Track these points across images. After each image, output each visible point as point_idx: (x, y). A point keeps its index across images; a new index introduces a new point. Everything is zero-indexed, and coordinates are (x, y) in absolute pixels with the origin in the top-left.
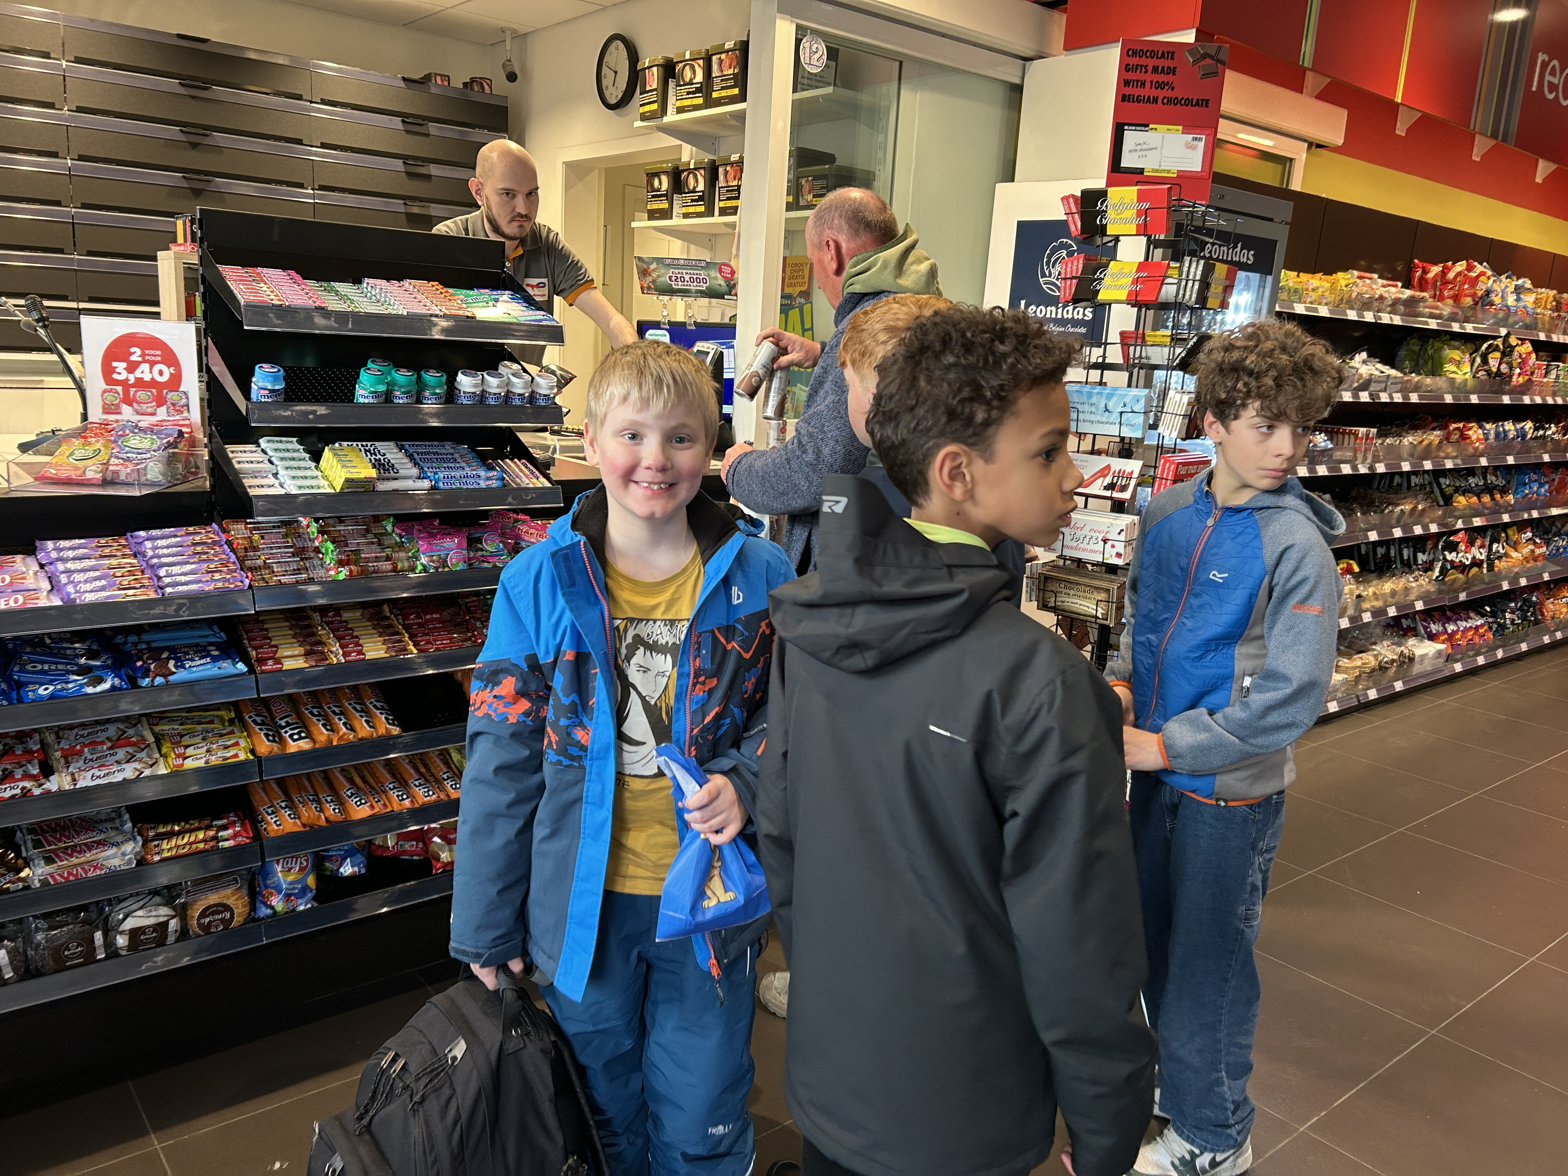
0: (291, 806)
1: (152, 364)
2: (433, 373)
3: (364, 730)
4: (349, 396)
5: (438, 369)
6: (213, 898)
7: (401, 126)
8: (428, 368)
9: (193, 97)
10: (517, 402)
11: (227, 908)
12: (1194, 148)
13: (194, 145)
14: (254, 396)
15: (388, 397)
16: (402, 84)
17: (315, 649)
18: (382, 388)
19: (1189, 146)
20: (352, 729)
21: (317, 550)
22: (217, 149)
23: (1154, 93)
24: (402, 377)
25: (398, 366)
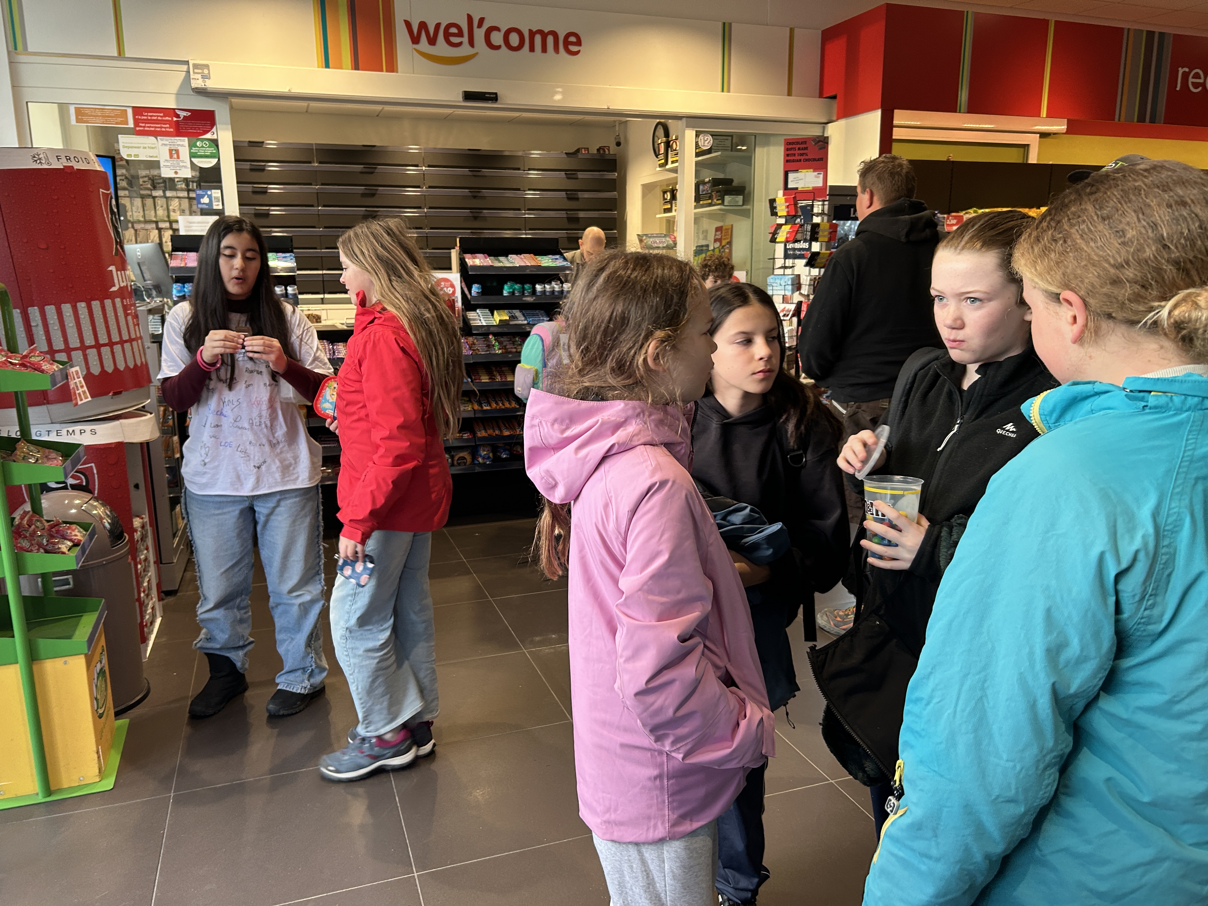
0: (485, 429)
1: (447, 288)
2: (528, 285)
3: (507, 405)
4: (502, 293)
5: (529, 283)
6: (461, 455)
7: (564, 176)
8: (526, 283)
9: (474, 176)
10: (556, 294)
11: (465, 458)
12: (818, 177)
13: (475, 197)
14: (473, 295)
15: (513, 293)
16: (565, 156)
17: (492, 377)
18: (511, 290)
19: (816, 177)
20: (504, 405)
21: (493, 346)
22: (484, 197)
23: (799, 158)
24: (517, 286)
25: (517, 283)
